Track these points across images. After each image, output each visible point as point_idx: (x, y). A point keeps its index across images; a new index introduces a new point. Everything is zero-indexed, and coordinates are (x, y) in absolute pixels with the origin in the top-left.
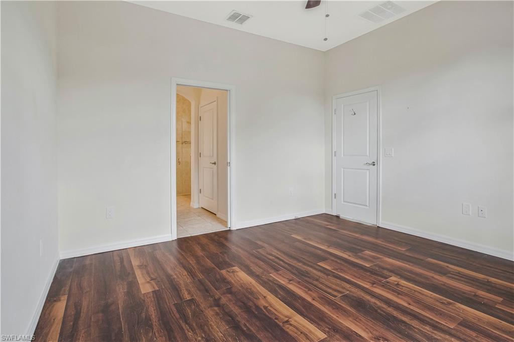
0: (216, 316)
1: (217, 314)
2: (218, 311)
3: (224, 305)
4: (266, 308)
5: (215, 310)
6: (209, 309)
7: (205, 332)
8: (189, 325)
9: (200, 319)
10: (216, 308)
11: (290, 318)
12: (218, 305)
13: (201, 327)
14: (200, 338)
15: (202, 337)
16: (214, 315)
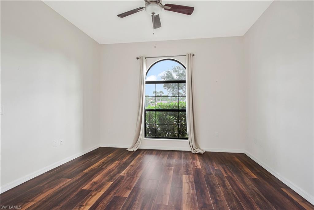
0: (220, 195)
1: (219, 196)
2: (218, 197)
3: (213, 199)
4: (193, 189)
5: (219, 198)
6: (223, 200)
7: (227, 192)
8: (235, 197)
9: (229, 197)
10: (218, 199)
11: (188, 183)
12: (216, 200)
13: (228, 194)
14: (230, 190)
15: (229, 190)
16: (221, 196)
